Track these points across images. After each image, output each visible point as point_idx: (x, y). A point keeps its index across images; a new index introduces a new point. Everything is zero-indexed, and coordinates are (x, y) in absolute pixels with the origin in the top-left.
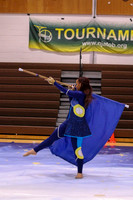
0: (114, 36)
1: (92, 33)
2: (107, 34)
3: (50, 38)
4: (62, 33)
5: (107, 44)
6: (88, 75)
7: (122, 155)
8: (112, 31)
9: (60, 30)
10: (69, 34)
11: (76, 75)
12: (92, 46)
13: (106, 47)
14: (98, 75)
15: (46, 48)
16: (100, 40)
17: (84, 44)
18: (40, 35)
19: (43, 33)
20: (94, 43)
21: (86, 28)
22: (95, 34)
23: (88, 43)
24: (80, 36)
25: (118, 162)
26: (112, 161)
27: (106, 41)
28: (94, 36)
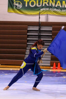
0: (60, 5)
1: (46, 3)
2: (56, 4)
3: (21, 6)
4: (28, 3)
5: (55, 10)
6: (43, 29)
7: (65, 77)
8: (59, 2)
9: (27, 1)
10: (33, 3)
11: (37, 28)
12: (46, 11)
13: (55, 12)
14: (50, 29)
15: (18, 12)
16: (51, 7)
17: (42, 10)
18: (15, 4)
19: (16, 3)
20: (48, 9)
22: (49, 3)
23: (44, 9)
24: (39, 5)
25: (62, 81)
26: (59, 81)
27: (55, 7)
28: (48, 5)
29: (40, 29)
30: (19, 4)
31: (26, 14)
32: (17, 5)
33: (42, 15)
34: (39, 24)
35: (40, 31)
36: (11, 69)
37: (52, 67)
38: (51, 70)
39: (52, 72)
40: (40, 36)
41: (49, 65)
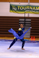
0: (35, 9)
1: (28, 8)
2: (33, 8)
4: (20, 8)
5: (33, 11)
6: (27, 20)
7: (37, 43)
8: (34, 7)
9: (19, 7)
10: (22, 8)
11: (23, 20)
12: (28, 12)
13: (32, 12)
14: (30, 20)
15: (15, 12)
16: (31, 10)
17: (26, 11)
18: (13, 8)
21: (26, 6)
22: (29, 8)
23: (27, 11)
24: (25, 9)
25: (36, 45)
26: (34, 45)
28: (29, 9)
29: (25, 20)
30: (15, 8)
31: (18, 13)
32: (14, 9)
33: (26, 13)
34: (25, 18)
35: (25, 21)
36: (11, 39)
37: (31, 39)
38: (30, 40)
39: (31, 41)
40: (25, 24)
41: (29, 37)
